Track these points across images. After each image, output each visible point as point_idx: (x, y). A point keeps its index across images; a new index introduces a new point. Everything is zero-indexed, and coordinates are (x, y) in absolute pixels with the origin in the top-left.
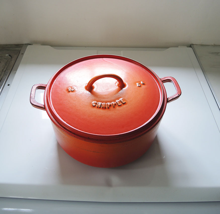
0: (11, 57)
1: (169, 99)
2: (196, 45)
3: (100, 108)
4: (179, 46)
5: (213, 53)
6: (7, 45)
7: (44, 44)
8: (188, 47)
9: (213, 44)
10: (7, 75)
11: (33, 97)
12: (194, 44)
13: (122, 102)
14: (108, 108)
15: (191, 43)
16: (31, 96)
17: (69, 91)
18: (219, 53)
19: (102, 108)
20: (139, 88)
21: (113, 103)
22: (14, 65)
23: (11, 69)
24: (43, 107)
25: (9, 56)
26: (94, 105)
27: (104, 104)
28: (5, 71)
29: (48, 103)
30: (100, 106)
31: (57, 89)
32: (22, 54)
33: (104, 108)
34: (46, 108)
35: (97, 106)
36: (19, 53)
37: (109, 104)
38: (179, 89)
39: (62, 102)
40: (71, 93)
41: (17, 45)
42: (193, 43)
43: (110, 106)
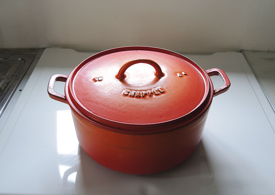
0: (25, 61)
1: (216, 91)
2: (247, 50)
3: (133, 97)
4: (227, 52)
5: (266, 59)
6: (19, 49)
7: (65, 47)
8: (237, 52)
9: (267, 50)
10: (19, 79)
11: (51, 87)
12: (245, 50)
13: (159, 91)
14: (143, 97)
15: (241, 49)
16: (49, 86)
17: (96, 81)
18: (273, 59)
19: (136, 96)
20: (180, 78)
21: (149, 92)
22: (28, 69)
23: (24, 73)
24: (64, 97)
25: (22, 61)
26: (127, 93)
27: (138, 93)
28: (16, 76)
29: (70, 91)
30: (133, 95)
31: (81, 79)
32: (38, 58)
33: (139, 97)
34: (67, 98)
35: (129, 94)
36: (35, 57)
37: (144, 92)
38: (228, 80)
39: (87, 92)
40: (98, 82)
41: (32, 49)
42: (243, 49)
43: (146, 94)
